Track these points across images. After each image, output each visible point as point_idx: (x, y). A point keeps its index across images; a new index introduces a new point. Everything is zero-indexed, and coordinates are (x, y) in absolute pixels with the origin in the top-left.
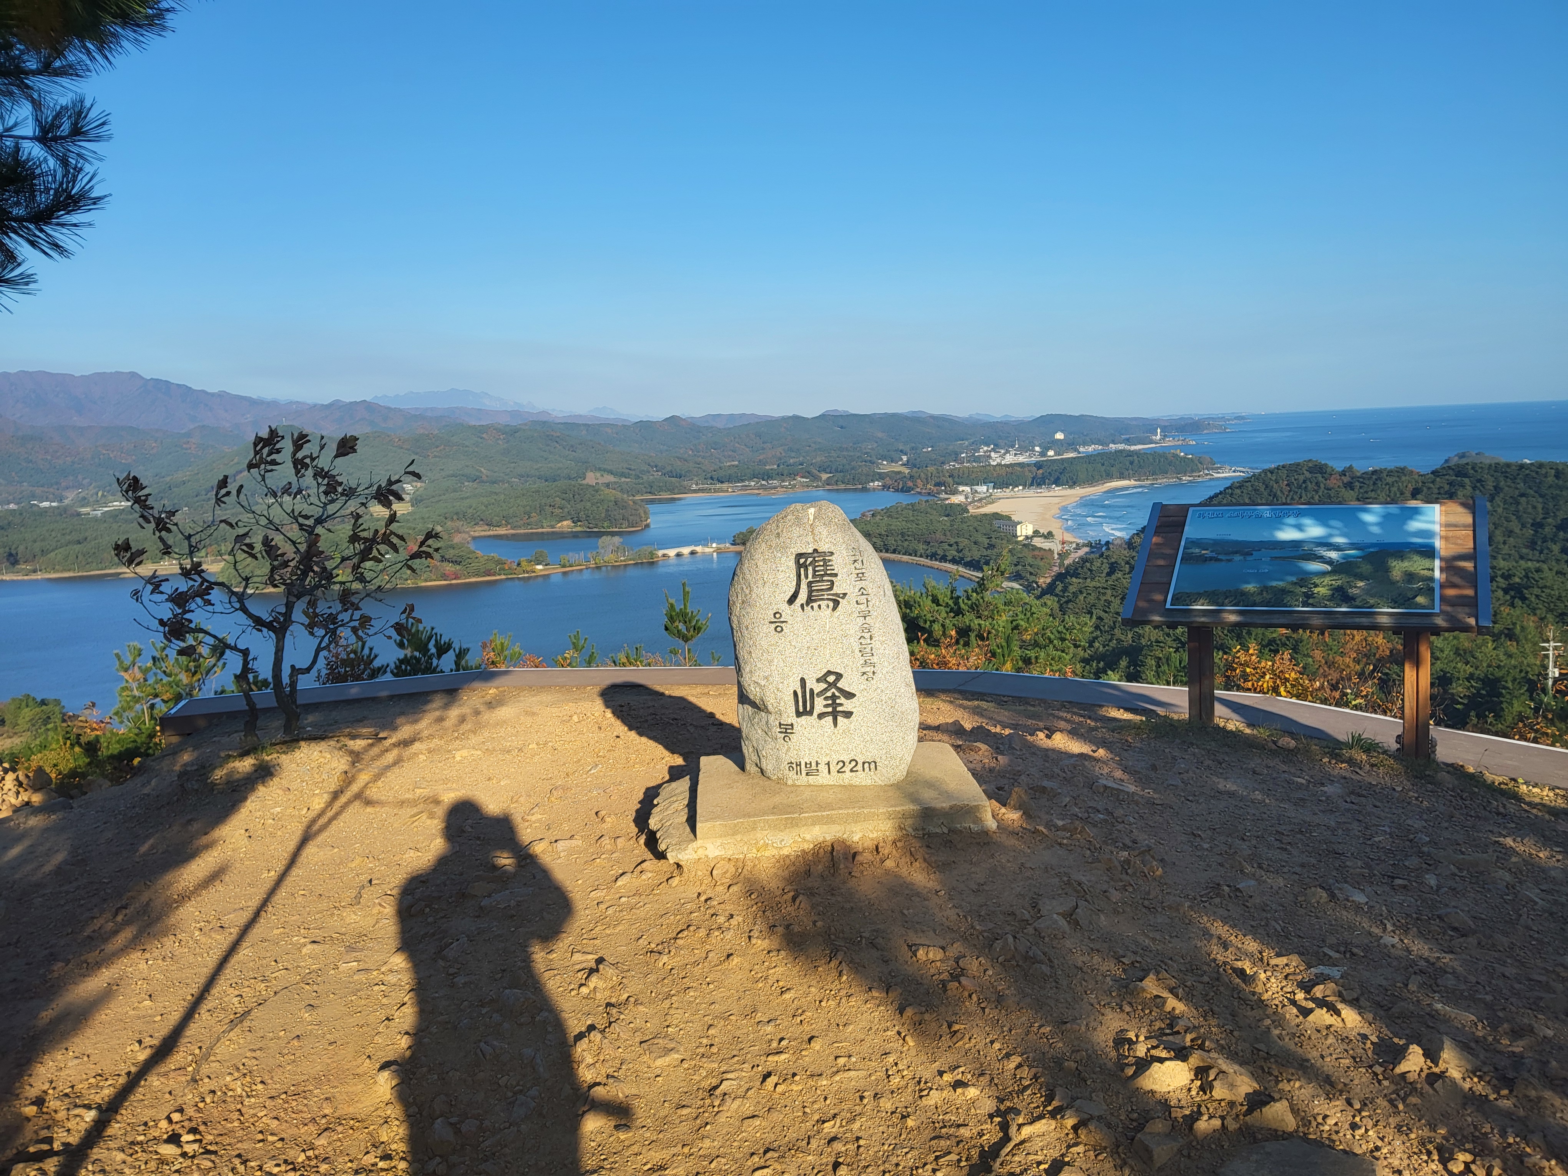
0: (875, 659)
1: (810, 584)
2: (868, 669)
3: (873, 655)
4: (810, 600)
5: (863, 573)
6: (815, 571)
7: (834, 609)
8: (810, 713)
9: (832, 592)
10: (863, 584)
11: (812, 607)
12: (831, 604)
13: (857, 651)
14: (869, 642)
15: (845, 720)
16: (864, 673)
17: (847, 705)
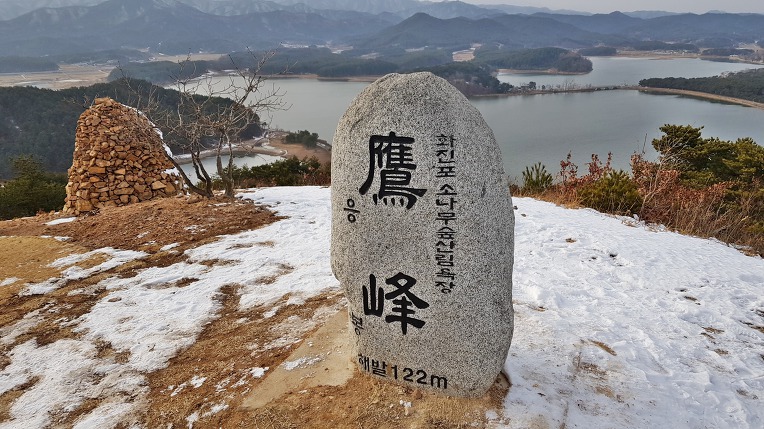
0: (454, 270)
1: (383, 174)
2: (445, 280)
3: (452, 265)
4: (382, 193)
5: (450, 168)
6: (389, 159)
7: (409, 206)
8: (379, 313)
9: (407, 186)
10: (449, 180)
11: (385, 201)
12: (406, 200)
13: (433, 258)
14: (448, 249)
15: (415, 329)
16: (439, 284)
17: (419, 314)
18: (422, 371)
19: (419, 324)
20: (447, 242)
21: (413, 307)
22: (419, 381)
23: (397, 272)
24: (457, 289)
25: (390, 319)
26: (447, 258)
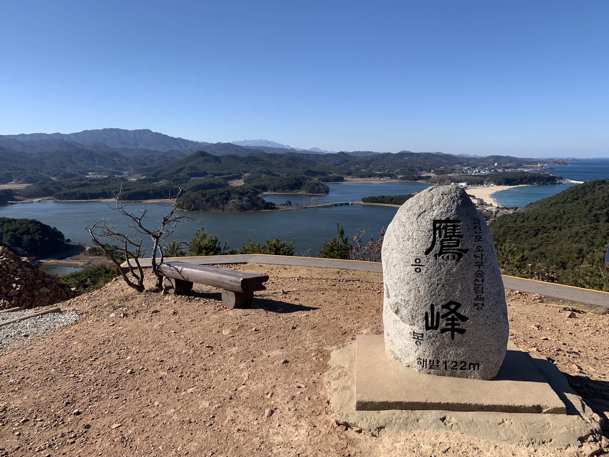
0: (484, 296)
1: (442, 242)
2: (479, 302)
3: (483, 292)
4: (441, 253)
5: (480, 236)
6: (446, 233)
7: (458, 260)
8: (436, 328)
9: (458, 248)
10: (480, 243)
11: (443, 257)
12: (457, 256)
13: (472, 289)
14: (481, 283)
15: (460, 335)
16: (476, 304)
17: (462, 325)
18: (464, 362)
19: (462, 331)
20: (480, 279)
21: (459, 322)
22: (461, 369)
23: (449, 301)
24: (485, 307)
25: (443, 331)
26: (480, 289)
